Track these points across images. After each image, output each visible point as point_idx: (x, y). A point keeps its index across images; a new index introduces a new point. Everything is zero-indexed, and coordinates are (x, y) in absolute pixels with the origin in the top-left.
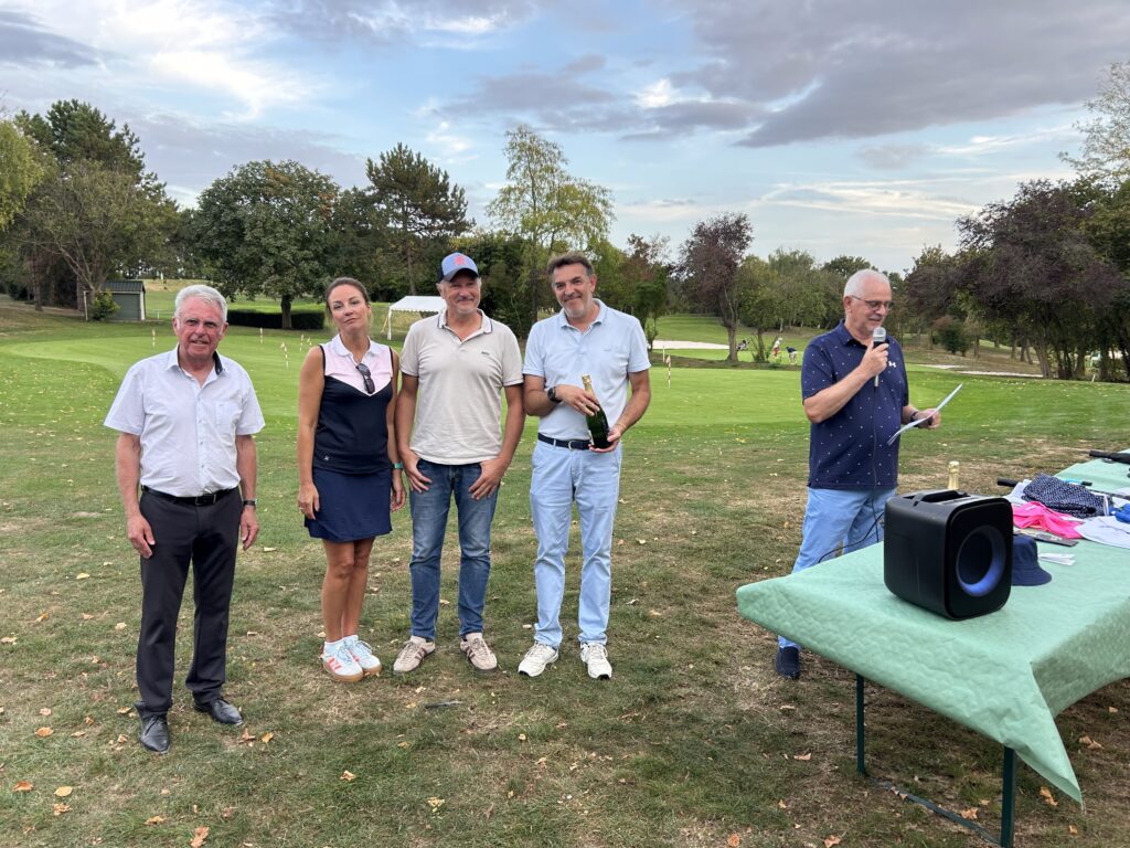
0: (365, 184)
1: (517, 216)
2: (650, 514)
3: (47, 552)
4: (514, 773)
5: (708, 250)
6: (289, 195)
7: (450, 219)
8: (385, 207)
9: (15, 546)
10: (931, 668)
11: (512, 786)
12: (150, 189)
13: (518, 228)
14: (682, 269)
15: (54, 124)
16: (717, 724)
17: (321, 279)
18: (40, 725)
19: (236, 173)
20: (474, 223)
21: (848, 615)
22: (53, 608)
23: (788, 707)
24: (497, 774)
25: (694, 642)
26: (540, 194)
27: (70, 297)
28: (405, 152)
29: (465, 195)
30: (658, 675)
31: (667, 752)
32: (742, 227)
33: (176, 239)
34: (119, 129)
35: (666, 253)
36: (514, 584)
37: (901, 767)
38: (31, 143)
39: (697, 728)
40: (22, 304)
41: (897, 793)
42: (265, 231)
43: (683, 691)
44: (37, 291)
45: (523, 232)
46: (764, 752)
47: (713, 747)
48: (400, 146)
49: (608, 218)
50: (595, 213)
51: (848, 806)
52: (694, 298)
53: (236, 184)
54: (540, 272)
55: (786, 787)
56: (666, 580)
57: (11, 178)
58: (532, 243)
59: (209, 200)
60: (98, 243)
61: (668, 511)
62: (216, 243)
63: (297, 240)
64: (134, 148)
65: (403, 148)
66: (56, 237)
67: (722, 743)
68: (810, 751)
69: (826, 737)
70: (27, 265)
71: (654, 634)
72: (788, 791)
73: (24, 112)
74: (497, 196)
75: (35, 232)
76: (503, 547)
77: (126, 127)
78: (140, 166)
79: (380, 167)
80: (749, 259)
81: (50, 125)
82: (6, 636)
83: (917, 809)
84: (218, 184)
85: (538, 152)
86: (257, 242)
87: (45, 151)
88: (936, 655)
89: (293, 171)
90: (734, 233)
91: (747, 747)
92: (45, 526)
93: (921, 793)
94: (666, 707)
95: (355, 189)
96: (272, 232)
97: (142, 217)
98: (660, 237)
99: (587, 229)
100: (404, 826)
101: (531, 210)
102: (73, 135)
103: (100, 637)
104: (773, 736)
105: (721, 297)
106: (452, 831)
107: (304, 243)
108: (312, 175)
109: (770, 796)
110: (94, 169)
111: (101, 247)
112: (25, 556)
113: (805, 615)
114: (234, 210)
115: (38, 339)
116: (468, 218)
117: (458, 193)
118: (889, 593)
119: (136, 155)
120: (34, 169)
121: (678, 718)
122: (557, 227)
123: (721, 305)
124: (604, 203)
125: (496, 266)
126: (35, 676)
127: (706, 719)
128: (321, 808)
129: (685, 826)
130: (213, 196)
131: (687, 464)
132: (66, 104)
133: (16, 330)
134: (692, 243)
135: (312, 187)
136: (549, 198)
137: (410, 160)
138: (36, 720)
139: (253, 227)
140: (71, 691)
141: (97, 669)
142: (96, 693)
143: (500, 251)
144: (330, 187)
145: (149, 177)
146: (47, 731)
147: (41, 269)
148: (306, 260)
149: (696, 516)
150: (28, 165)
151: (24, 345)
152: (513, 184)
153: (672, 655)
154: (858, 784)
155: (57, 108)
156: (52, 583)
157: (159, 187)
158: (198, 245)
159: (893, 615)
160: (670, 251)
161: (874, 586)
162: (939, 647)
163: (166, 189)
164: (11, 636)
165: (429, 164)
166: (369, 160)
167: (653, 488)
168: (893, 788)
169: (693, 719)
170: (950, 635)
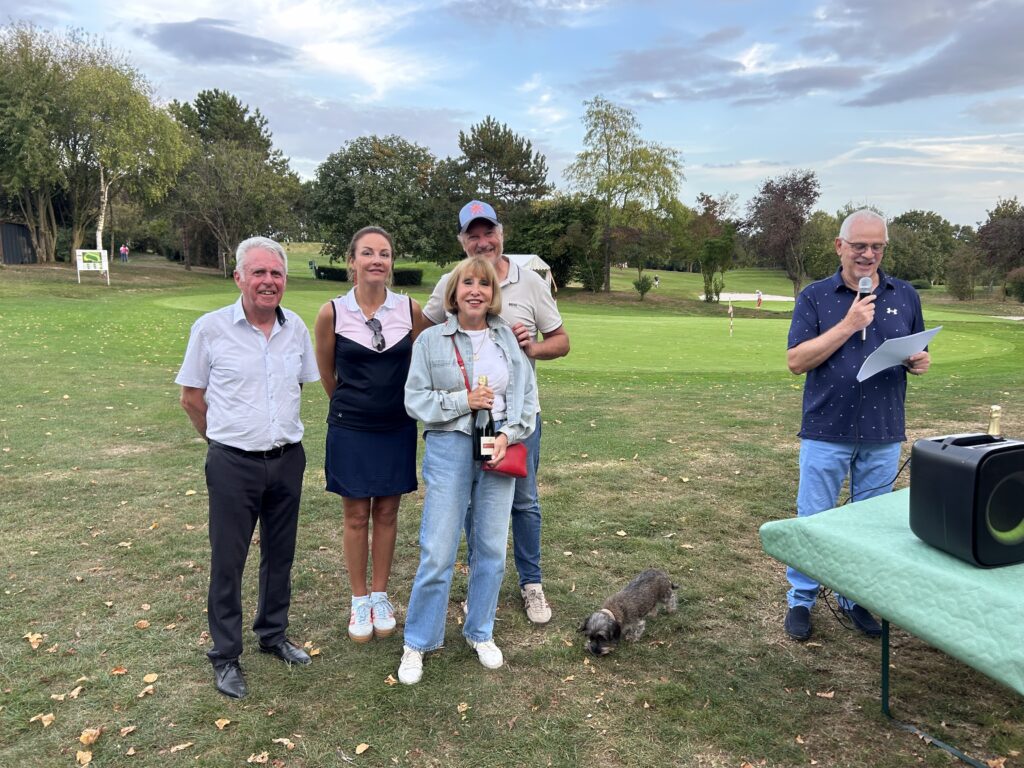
0: (457, 154)
1: (593, 179)
2: (696, 454)
3: (166, 471)
4: (541, 689)
5: (776, 206)
6: (392, 166)
7: (532, 184)
8: (474, 174)
9: (141, 466)
10: (955, 616)
11: (537, 702)
12: (276, 164)
13: (593, 189)
14: (750, 225)
15: (200, 110)
16: (742, 656)
17: (419, 241)
18: (140, 618)
19: (347, 148)
20: (554, 187)
21: (869, 557)
22: (164, 519)
23: (815, 644)
24: (524, 689)
25: (727, 577)
26: (614, 158)
27: (213, 258)
28: (493, 123)
29: (546, 161)
30: (688, 606)
31: (689, 679)
32: (810, 184)
33: (298, 206)
34: (252, 113)
35: (734, 210)
36: (559, 513)
37: (929, 711)
38: (181, 127)
39: (721, 659)
40: (175, 264)
41: (921, 737)
42: (372, 198)
43: (710, 623)
44: (186, 253)
45: (598, 193)
46: (786, 686)
47: (735, 678)
48: (489, 119)
49: (678, 178)
50: (666, 174)
51: (868, 747)
52: (762, 253)
53: (347, 157)
54: (612, 229)
55: (805, 723)
56: (704, 517)
57: (166, 158)
58: (606, 203)
59: (325, 172)
60: (234, 211)
61: (715, 451)
62: (330, 209)
63: (398, 206)
64: (264, 128)
65: (492, 120)
66: (201, 207)
67: (745, 675)
68: (834, 689)
69: (851, 676)
70: (180, 231)
71: (687, 567)
72: (807, 727)
73: (175, 101)
74: (575, 161)
75: (185, 204)
76: (553, 480)
77: (257, 110)
78: (268, 144)
79: (470, 138)
80: (818, 215)
81: (197, 111)
82: (123, 540)
83: (942, 755)
84: (332, 158)
85: (613, 119)
86: (364, 208)
87: (193, 134)
88: (960, 603)
89: (396, 144)
90: (803, 189)
91: (770, 680)
92: (167, 449)
93: (946, 739)
94: (693, 637)
95: (449, 159)
96: (377, 199)
97: (270, 188)
98: (729, 195)
99: (657, 189)
100: (435, 730)
101: (606, 173)
102: (214, 119)
103: (198, 545)
104: (795, 671)
105: (787, 251)
106: (477, 740)
107: (405, 208)
108: (411, 147)
109: (788, 730)
110: (232, 148)
111: (237, 215)
112: (148, 474)
113: (826, 556)
114: (346, 181)
115: (185, 293)
116: (548, 182)
117: (539, 160)
118: (915, 537)
119: (265, 135)
120: (183, 149)
121: (703, 648)
122: (630, 187)
123: (787, 258)
124: (674, 164)
125: (573, 225)
126: (141, 576)
127: (731, 650)
128: (363, 708)
129: (699, 752)
130: (329, 168)
131: (737, 408)
132: (210, 93)
133: (170, 286)
134: (760, 200)
135: (412, 158)
136: (622, 161)
137: (497, 130)
138: (137, 614)
139: (362, 195)
140: (170, 590)
141: (192, 573)
142: (189, 594)
143: (577, 211)
144: (427, 158)
145: (275, 153)
146: (145, 623)
147: (189, 235)
148: (407, 223)
149: (742, 456)
150: (178, 146)
151: (175, 298)
152: (590, 149)
153: (703, 588)
154: (882, 726)
155: (202, 96)
156: (166, 497)
157: (284, 162)
158: (315, 211)
159: (916, 560)
160: (739, 208)
161: (900, 529)
162: (963, 595)
163: (289, 163)
164: (127, 542)
165: (514, 134)
166: (461, 133)
167: (702, 430)
168: (918, 732)
169: (719, 650)
170: (975, 584)
